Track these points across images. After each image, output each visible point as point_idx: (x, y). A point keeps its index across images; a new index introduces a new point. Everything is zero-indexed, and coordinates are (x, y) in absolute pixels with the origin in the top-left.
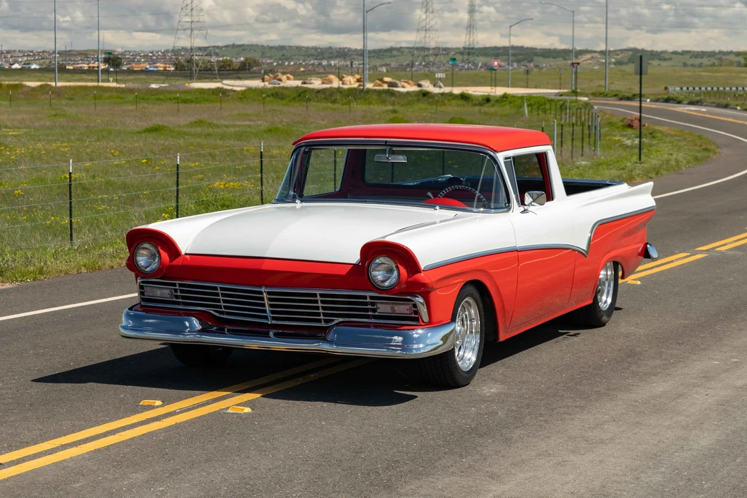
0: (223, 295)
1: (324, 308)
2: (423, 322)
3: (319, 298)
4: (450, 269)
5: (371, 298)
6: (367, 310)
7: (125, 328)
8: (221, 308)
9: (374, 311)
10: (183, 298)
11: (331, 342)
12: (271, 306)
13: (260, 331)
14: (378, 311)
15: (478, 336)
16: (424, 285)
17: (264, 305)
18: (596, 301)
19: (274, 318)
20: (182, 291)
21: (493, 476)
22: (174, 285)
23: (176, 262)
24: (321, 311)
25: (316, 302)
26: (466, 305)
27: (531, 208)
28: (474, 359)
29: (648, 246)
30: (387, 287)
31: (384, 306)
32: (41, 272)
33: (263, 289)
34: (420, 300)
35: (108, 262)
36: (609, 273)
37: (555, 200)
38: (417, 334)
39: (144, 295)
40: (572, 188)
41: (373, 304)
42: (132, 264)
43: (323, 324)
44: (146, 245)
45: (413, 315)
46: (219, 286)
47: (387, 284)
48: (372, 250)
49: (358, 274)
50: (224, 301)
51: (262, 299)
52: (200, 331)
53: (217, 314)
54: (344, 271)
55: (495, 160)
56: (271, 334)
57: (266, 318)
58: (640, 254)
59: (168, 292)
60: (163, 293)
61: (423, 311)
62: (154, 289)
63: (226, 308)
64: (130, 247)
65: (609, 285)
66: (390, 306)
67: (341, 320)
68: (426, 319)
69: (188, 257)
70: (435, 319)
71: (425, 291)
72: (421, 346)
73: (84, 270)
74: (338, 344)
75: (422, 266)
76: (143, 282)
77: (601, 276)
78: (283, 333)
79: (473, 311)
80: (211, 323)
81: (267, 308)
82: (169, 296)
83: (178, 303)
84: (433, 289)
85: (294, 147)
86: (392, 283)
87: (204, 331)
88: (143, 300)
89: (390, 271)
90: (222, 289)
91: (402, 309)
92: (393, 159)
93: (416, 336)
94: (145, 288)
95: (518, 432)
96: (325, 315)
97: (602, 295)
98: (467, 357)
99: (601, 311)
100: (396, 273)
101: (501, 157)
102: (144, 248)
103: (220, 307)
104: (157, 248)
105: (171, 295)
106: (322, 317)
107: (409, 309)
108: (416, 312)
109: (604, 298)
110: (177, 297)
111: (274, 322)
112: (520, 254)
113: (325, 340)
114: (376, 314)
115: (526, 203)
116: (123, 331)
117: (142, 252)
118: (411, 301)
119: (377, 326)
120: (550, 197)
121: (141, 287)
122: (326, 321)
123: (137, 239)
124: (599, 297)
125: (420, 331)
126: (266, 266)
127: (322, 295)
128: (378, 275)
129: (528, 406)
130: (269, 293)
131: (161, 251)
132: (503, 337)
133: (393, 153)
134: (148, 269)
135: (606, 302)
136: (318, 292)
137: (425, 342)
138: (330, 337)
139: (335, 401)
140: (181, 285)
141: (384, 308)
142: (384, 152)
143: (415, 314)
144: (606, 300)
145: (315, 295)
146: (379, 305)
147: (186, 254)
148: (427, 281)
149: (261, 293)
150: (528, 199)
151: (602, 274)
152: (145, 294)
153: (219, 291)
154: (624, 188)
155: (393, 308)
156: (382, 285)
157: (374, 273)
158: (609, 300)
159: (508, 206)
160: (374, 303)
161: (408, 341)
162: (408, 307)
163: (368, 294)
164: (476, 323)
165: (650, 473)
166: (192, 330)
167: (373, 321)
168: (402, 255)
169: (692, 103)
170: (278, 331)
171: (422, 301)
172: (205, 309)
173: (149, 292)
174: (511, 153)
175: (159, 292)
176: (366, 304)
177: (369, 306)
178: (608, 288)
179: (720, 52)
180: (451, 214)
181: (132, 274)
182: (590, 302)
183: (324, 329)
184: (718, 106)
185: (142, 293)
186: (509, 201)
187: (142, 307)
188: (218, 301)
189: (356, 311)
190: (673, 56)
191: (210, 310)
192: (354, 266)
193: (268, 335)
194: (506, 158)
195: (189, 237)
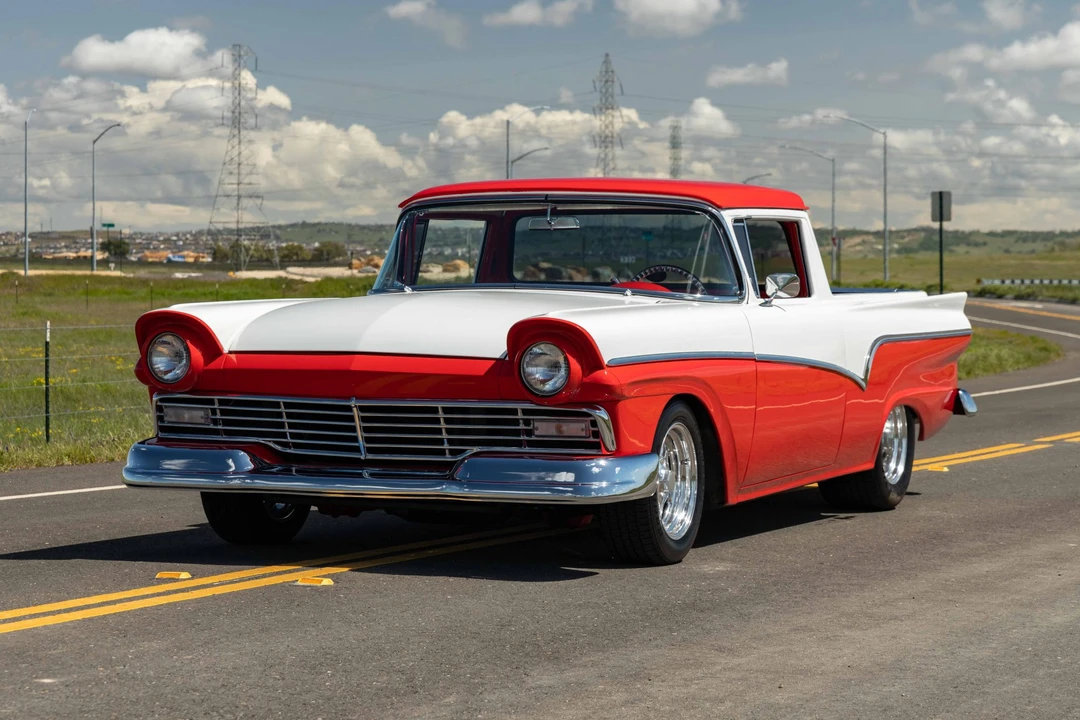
0: (289, 416)
1: (449, 431)
2: (608, 450)
3: (441, 415)
4: (650, 368)
5: (525, 412)
6: (517, 433)
7: (131, 471)
8: (286, 438)
9: (529, 433)
10: (226, 423)
11: (460, 483)
12: (365, 430)
13: (349, 468)
14: (536, 433)
15: (695, 484)
16: (609, 388)
17: (355, 439)
18: (878, 470)
19: (370, 450)
20: (223, 412)
21: (720, 650)
22: (211, 402)
23: (214, 365)
24: (445, 436)
25: (437, 421)
26: (674, 436)
27: (775, 302)
28: (688, 521)
29: (960, 392)
30: (550, 392)
31: (544, 424)
33: (353, 403)
34: (602, 414)
35: (106, 452)
36: (900, 425)
37: (813, 297)
38: (597, 466)
39: (163, 421)
40: (837, 287)
41: (527, 422)
42: (144, 371)
43: (448, 458)
44: (168, 338)
45: (592, 439)
46: (281, 400)
47: (548, 387)
48: (525, 335)
49: (504, 375)
50: (291, 426)
51: (352, 419)
52: (251, 472)
53: (279, 448)
54: (481, 370)
55: (719, 223)
56: (366, 475)
57: (357, 450)
58: (946, 407)
59: (201, 413)
60: (194, 416)
61: (608, 437)
62: (180, 411)
63: (293, 436)
65: (900, 445)
66: (554, 425)
67: (476, 449)
68: (612, 448)
69: (233, 356)
70: (625, 448)
71: (608, 397)
72: (604, 484)
74: (471, 485)
75: (606, 358)
76: (161, 400)
77: (887, 430)
78: (387, 471)
79: (685, 445)
80: (267, 461)
81: (360, 434)
82: (203, 421)
83: (216, 432)
84: (624, 397)
85: (400, 211)
86: (557, 385)
87: (256, 472)
88: (162, 429)
89: (555, 366)
90: (287, 405)
91: (575, 429)
92: (559, 224)
93: (596, 470)
94: (165, 410)
95: (760, 608)
96: (451, 442)
97: (888, 462)
98: (679, 519)
99: (887, 483)
100: (563, 372)
101: (728, 217)
102: (165, 343)
103: (284, 435)
104: (183, 342)
105: (206, 419)
106: (446, 446)
107: (586, 429)
108: (596, 434)
109: (892, 465)
110: (215, 422)
111: (370, 457)
112: (762, 367)
113: (451, 479)
114: (534, 438)
115: (769, 292)
116: (128, 477)
117: (160, 349)
118: (590, 415)
119: (532, 456)
120: (805, 291)
121: (159, 409)
122: (453, 452)
123: (152, 328)
124: (884, 464)
125: (603, 462)
126: (357, 365)
127: (446, 410)
128: (536, 372)
129: (775, 584)
130: (362, 409)
131: (192, 347)
132: (734, 498)
133: (555, 213)
134: (168, 376)
135: (895, 471)
136: (440, 405)
137: (611, 479)
138: (460, 473)
139: (468, 576)
140: (221, 402)
141: (545, 428)
142: (543, 213)
143: (594, 437)
144: (895, 469)
145: (435, 410)
146: (536, 424)
147: (230, 352)
148: (613, 382)
149: (349, 409)
150: (771, 288)
151: (888, 427)
152: (165, 419)
153: (282, 409)
155: (559, 429)
156: (540, 387)
157: (530, 370)
158: (901, 469)
159: (739, 295)
160: (529, 420)
161: (583, 476)
162: (583, 425)
163: (519, 406)
164: (691, 465)
165: (973, 648)
166: (239, 471)
167: (527, 449)
168: (574, 341)
169: (1019, 297)
170: (376, 470)
171: (606, 417)
172: (261, 440)
173: (171, 416)
174: (743, 213)
175: (187, 416)
176: (516, 422)
177: (522, 426)
178: (899, 449)
179: (1063, 234)
180: (651, 301)
181: (145, 388)
182: (870, 466)
183: (450, 465)
184: (1062, 301)
185: (160, 419)
186: (741, 286)
187: (161, 441)
188: (281, 425)
189: (503, 434)
190: (988, 239)
191: (270, 442)
192: (498, 362)
193: (360, 475)
194: (736, 221)
195: (236, 325)
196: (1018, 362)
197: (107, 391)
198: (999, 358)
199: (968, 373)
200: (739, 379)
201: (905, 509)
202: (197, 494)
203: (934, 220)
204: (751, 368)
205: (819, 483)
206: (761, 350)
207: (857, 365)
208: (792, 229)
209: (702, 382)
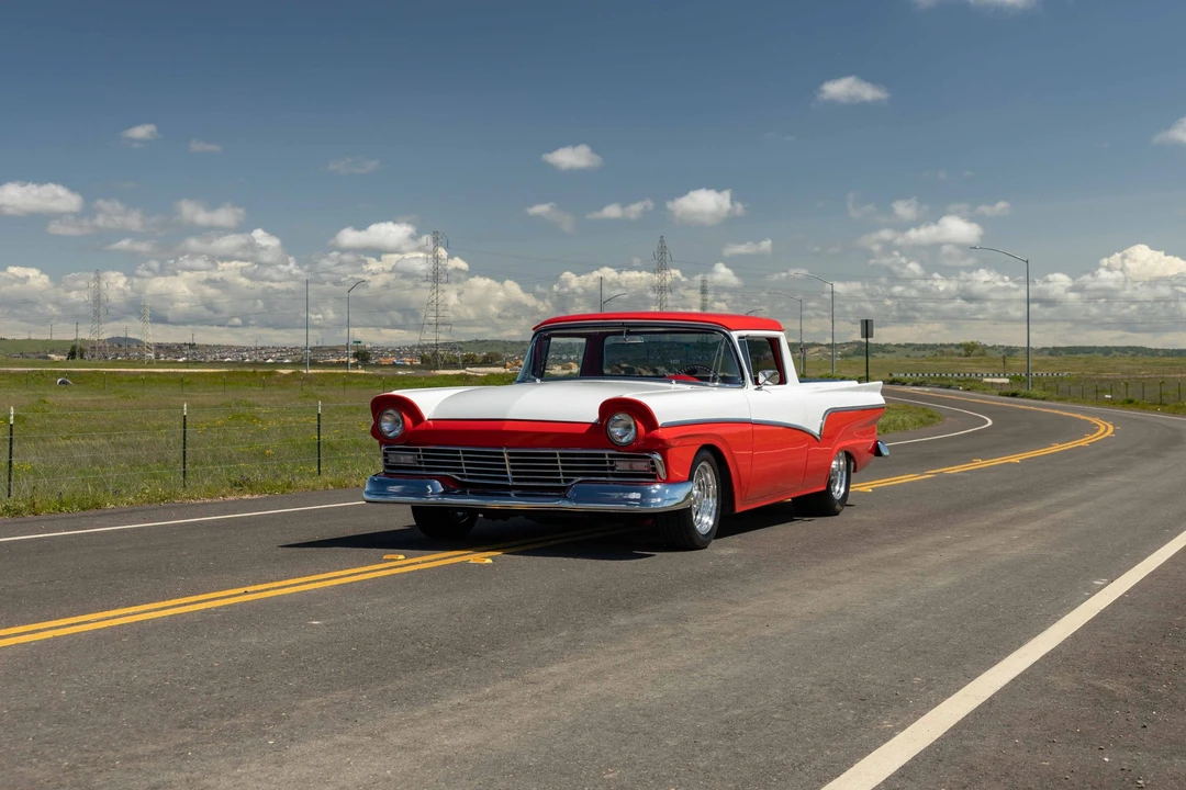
0: (465, 458)
1: (563, 468)
2: (661, 479)
3: (558, 458)
4: (688, 429)
5: (610, 456)
6: (605, 468)
7: (368, 493)
9: (613, 469)
10: (426, 463)
11: (570, 500)
12: (512, 467)
13: (502, 491)
14: (617, 469)
15: (715, 500)
16: (662, 441)
17: (506, 473)
18: (828, 491)
19: (515, 480)
20: (425, 457)
21: (731, 602)
22: (417, 450)
23: (419, 427)
24: (561, 470)
25: (556, 461)
26: (702, 470)
27: (764, 387)
28: (711, 523)
29: (879, 443)
30: (625, 443)
31: (622, 463)
32: (289, 486)
33: (504, 451)
34: (658, 457)
35: (354, 481)
36: (842, 463)
37: (788, 384)
38: (655, 489)
40: (803, 378)
41: (611, 462)
42: (376, 432)
43: (563, 484)
44: (391, 411)
45: (651, 472)
46: (460, 449)
47: (624, 440)
48: (609, 408)
49: (596, 433)
50: (466, 465)
51: (503, 460)
52: (441, 493)
53: (459, 478)
54: (583, 430)
55: (729, 339)
56: (512, 495)
57: (507, 479)
58: (871, 452)
59: (411, 457)
60: (407, 459)
61: (661, 471)
62: (398, 456)
63: (468, 471)
64: (374, 416)
65: (842, 475)
66: (628, 464)
67: (580, 479)
68: (664, 478)
69: (431, 422)
70: (672, 478)
71: (662, 446)
72: (659, 500)
73: (330, 487)
74: (577, 501)
76: (387, 450)
77: (833, 466)
78: (526, 492)
79: (709, 476)
80: (451, 487)
81: (508, 470)
82: (412, 462)
83: (421, 469)
84: (671, 447)
85: (533, 332)
86: (630, 439)
87: (445, 493)
88: (387, 467)
89: (629, 427)
90: (464, 452)
91: (641, 466)
92: (631, 340)
93: (654, 491)
94: (389, 456)
95: (756, 577)
96: (564, 474)
97: (835, 485)
98: (705, 521)
99: (834, 499)
100: (633, 431)
101: (735, 335)
102: (389, 414)
103: (462, 471)
104: (400, 414)
105: (414, 460)
106: (562, 477)
107: (647, 467)
108: (654, 469)
109: (837, 488)
110: (420, 462)
111: (515, 483)
112: (756, 428)
113: (565, 498)
114: (614, 472)
115: (760, 382)
116: (365, 496)
117: (386, 418)
118: (650, 458)
119: (614, 483)
120: (783, 381)
121: (385, 455)
122: (566, 481)
123: (381, 405)
124: (832, 487)
125: (658, 486)
126: (507, 427)
127: (561, 455)
128: (617, 431)
129: (765, 561)
130: (510, 454)
131: (405, 417)
132: (739, 508)
133: (629, 333)
134: (391, 435)
135: (839, 492)
136: (557, 452)
137: (664, 497)
138: (569, 493)
139: (575, 557)
140: (423, 450)
141: (622, 466)
142: (621, 333)
143: (653, 471)
144: (839, 490)
145: (555, 455)
146: (617, 463)
147: (429, 420)
148: (665, 437)
149: (502, 454)
150: (761, 379)
151: (834, 464)
152: (389, 461)
153: (461, 455)
155: (631, 466)
156: (619, 440)
157: (613, 430)
158: (842, 490)
159: (742, 384)
160: (613, 461)
161: (646, 495)
162: (646, 464)
163: (607, 452)
164: (713, 487)
165: (886, 601)
166: (434, 493)
167: (611, 479)
168: (640, 412)
169: (915, 384)
170: (518, 492)
171: (660, 459)
172: (448, 474)
173: (392, 459)
174: (744, 333)
175: (402, 459)
176: (605, 462)
177: (608, 465)
178: (841, 478)
179: (941, 345)
180: (688, 387)
181: (377, 442)
182: (824, 488)
183: (564, 488)
184: (941, 386)
185: (386, 461)
186: (743, 378)
187: (386, 474)
188: (460, 464)
189: (596, 468)
190: (896, 349)
191: (452, 475)
192: (593, 425)
193: (509, 495)
194: (740, 338)
195: (432, 402)
196: (915, 424)
197: (356, 444)
198: (903, 421)
199: (884, 431)
200: (742, 435)
201: (845, 514)
202: (409, 506)
203: (863, 337)
204: (749, 428)
205: (792, 499)
206: (755, 417)
207: (815, 426)
208: (774, 343)
209: (719, 437)
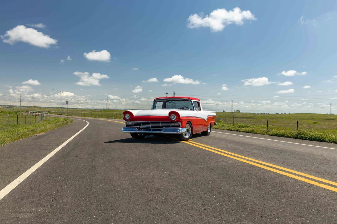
2: (181, 127)
4: (185, 118)
7: (123, 130)
9: (171, 125)
10: (134, 124)
13: (149, 130)
15: (190, 131)
19: (152, 128)
22: (132, 122)
23: (133, 117)
26: (188, 125)
27: (197, 111)
28: (189, 136)
29: (215, 122)
34: (180, 123)
36: (210, 126)
37: (201, 111)
38: (180, 129)
42: (124, 119)
43: (161, 128)
44: (127, 114)
47: (174, 119)
48: (170, 113)
53: (140, 127)
54: (165, 118)
55: (191, 102)
56: (151, 130)
57: (150, 127)
58: (214, 124)
60: (130, 124)
61: (181, 125)
64: (124, 115)
67: (164, 127)
69: (135, 116)
70: (183, 127)
71: (181, 121)
72: (181, 131)
74: (164, 131)
76: (126, 122)
77: (208, 126)
78: (154, 130)
79: (189, 127)
81: (150, 125)
83: (133, 126)
84: (183, 121)
85: (153, 101)
87: (138, 130)
89: (174, 117)
90: (142, 122)
91: (177, 125)
96: (161, 126)
101: (192, 101)
104: (129, 115)
105: (132, 124)
108: (179, 125)
113: (162, 131)
116: (122, 131)
117: (126, 116)
118: (178, 123)
123: (125, 113)
130: (151, 122)
132: (193, 134)
133: (172, 100)
134: (127, 119)
138: (163, 130)
140: (134, 122)
141: (173, 125)
144: (209, 131)
145: (160, 123)
148: (181, 119)
149: (149, 122)
150: (197, 109)
154: (211, 111)
155: (175, 125)
157: (171, 117)
163: (170, 122)
166: (136, 130)
167: (171, 127)
168: (177, 114)
172: (138, 126)
173: (127, 124)
174: (194, 101)
175: (129, 124)
178: (209, 129)
181: (124, 120)
182: (206, 130)
183: (161, 129)
185: (126, 124)
186: (194, 109)
187: (126, 127)
188: (141, 125)
189: (168, 125)
192: (168, 117)
195: (135, 113)
204: (195, 118)
205: (201, 132)
206: (197, 116)
207: (206, 118)
208: (198, 103)
209: (190, 119)
